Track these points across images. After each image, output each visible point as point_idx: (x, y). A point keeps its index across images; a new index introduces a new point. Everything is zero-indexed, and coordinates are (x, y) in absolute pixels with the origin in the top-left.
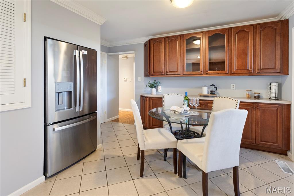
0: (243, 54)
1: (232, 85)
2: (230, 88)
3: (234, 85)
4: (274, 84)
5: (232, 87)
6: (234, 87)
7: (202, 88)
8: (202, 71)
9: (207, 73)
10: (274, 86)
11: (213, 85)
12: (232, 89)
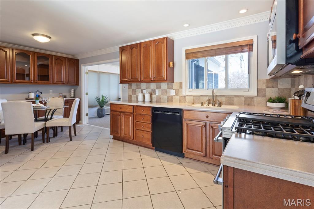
0: (59, 72)
1: (50, 90)
2: (49, 93)
3: (52, 90)
4: (73, 90)
5: (50, 92)
6: (52, 92)
7: (29, 94)
8: (32, 81)
9: (37, 82)
10: (73, 91)
11: (38, 91)
12: (50, 93)
